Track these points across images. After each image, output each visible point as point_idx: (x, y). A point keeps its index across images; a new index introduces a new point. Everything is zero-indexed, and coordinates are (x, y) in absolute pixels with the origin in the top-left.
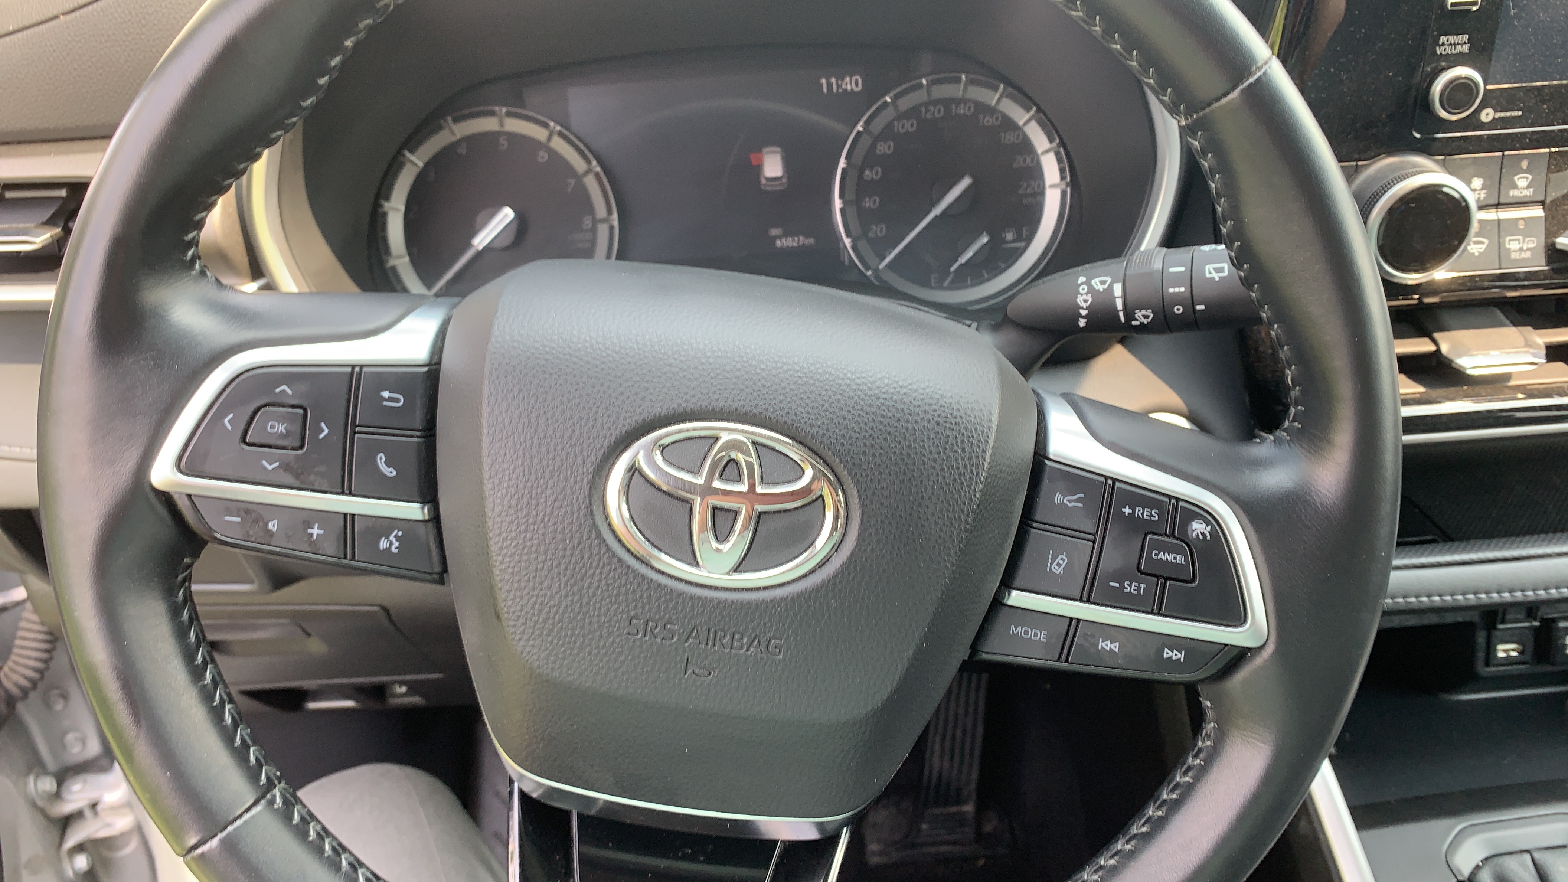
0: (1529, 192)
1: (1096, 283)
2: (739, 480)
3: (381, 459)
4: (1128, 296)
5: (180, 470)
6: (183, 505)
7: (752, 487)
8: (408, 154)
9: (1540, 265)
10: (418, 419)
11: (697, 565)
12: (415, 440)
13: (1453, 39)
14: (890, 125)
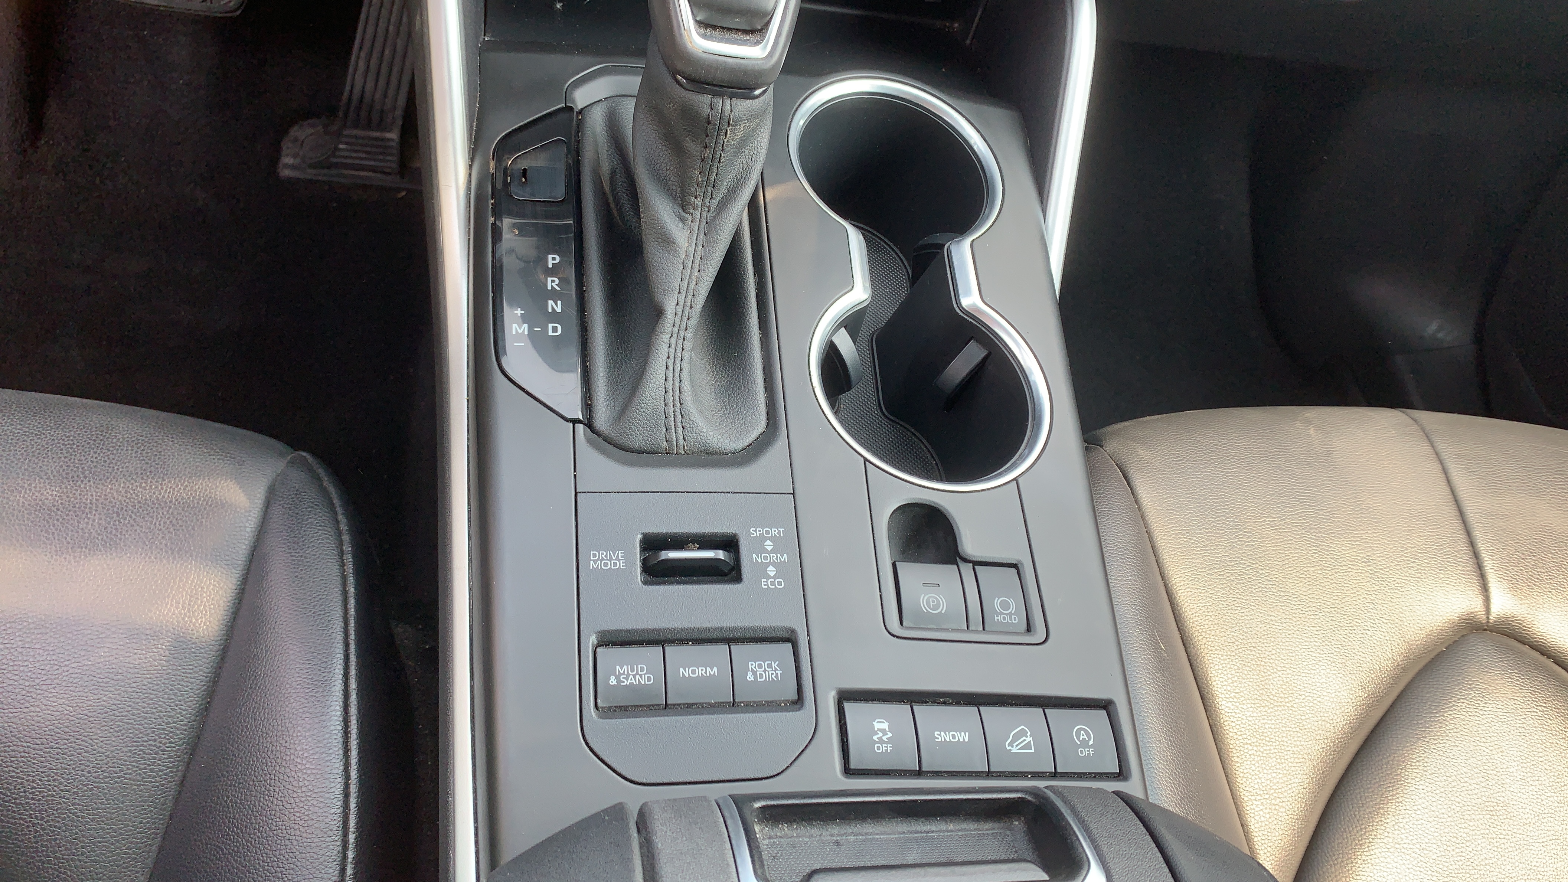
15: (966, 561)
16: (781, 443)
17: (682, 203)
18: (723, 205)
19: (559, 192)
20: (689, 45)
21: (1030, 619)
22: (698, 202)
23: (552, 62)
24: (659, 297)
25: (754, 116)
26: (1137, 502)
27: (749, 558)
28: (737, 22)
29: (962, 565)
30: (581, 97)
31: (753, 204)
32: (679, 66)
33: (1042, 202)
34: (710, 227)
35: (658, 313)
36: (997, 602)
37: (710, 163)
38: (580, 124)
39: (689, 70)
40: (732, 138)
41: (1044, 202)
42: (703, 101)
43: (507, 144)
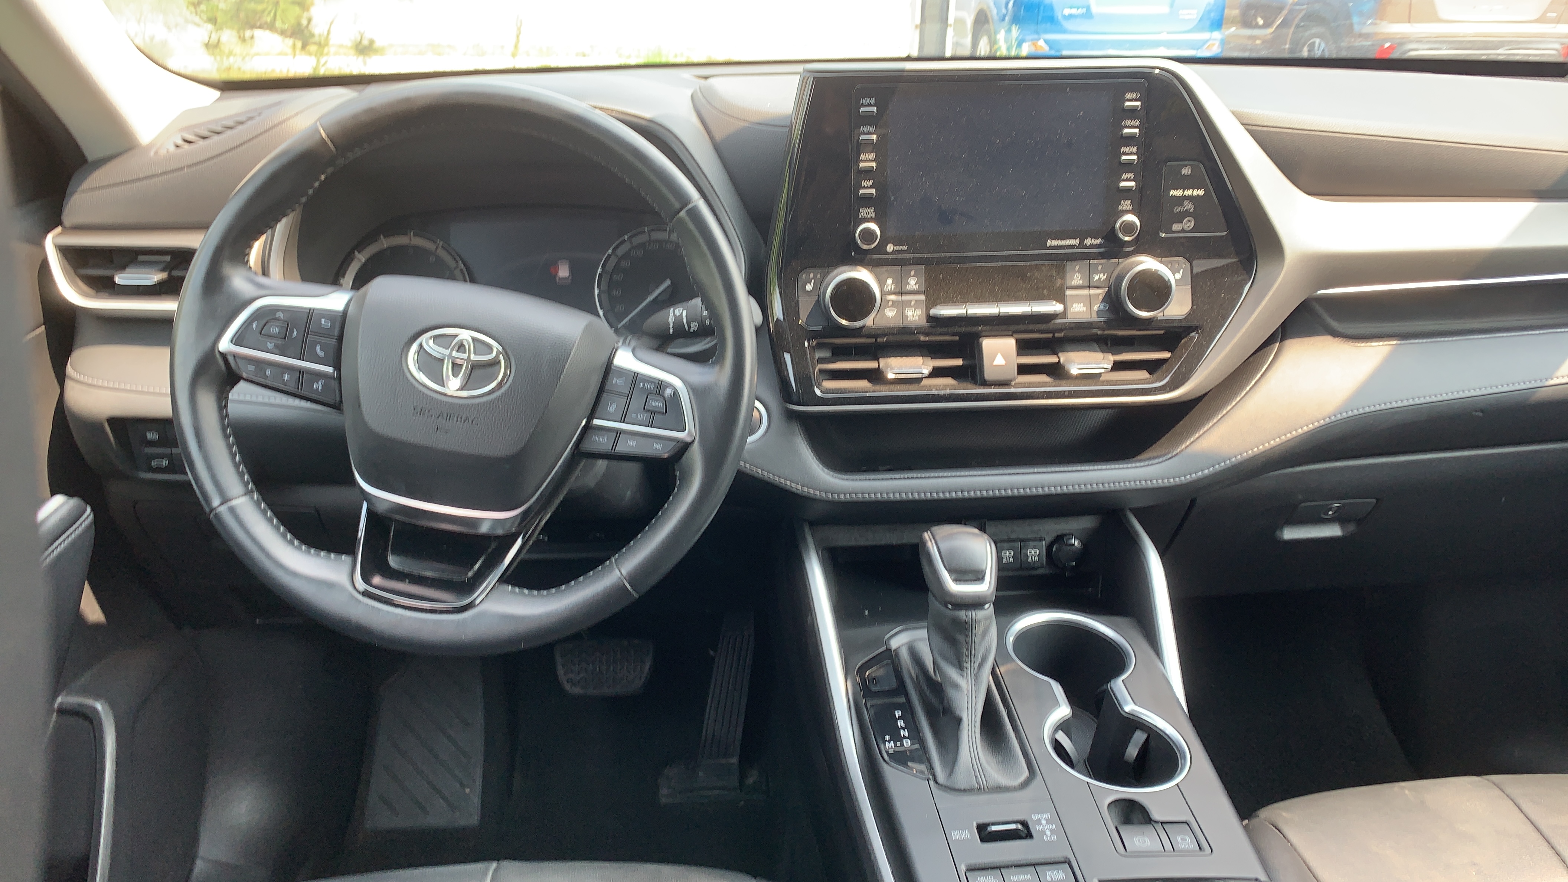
0: (916, 287)
1: (677, 312)
2: (465, 353)
3: (318, 348)
4: (688, 318)
5: (232, 342)
6: (231, 359)
7: (469, 356)
8: (356, 253)
9: (923, 322)
10: (336, 332)
11: (444, 386)
12: (334, 341)
13: (866, 210)
14: (628, 252)
15: (1157, 822)
16: (1039, 777)
17: (960, 667)
18: (981, 666)
19: (894, 684)
20: (951, 590)
21: (1200, 846)
22: (968, 665)
23: (875, 630)
24: (958, 713)
25: (987, 618)
26: (1288, 841)
27: (1035, 829)
28: (970, 576)
29: (1155, 825)
30: (894, 643)
31: (993, 673)
32: (948, 599)
33: (1159, 658)
34: (977, 676)
35: (959, 721)
36: (1179, 839)
37: (970, 644)
38: (897, 655)
39: (953, 600)
40: (979, 630)
41: (1161, 657)
42: (962, 614)
43: (862, 670)
